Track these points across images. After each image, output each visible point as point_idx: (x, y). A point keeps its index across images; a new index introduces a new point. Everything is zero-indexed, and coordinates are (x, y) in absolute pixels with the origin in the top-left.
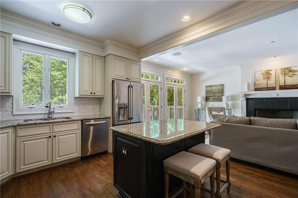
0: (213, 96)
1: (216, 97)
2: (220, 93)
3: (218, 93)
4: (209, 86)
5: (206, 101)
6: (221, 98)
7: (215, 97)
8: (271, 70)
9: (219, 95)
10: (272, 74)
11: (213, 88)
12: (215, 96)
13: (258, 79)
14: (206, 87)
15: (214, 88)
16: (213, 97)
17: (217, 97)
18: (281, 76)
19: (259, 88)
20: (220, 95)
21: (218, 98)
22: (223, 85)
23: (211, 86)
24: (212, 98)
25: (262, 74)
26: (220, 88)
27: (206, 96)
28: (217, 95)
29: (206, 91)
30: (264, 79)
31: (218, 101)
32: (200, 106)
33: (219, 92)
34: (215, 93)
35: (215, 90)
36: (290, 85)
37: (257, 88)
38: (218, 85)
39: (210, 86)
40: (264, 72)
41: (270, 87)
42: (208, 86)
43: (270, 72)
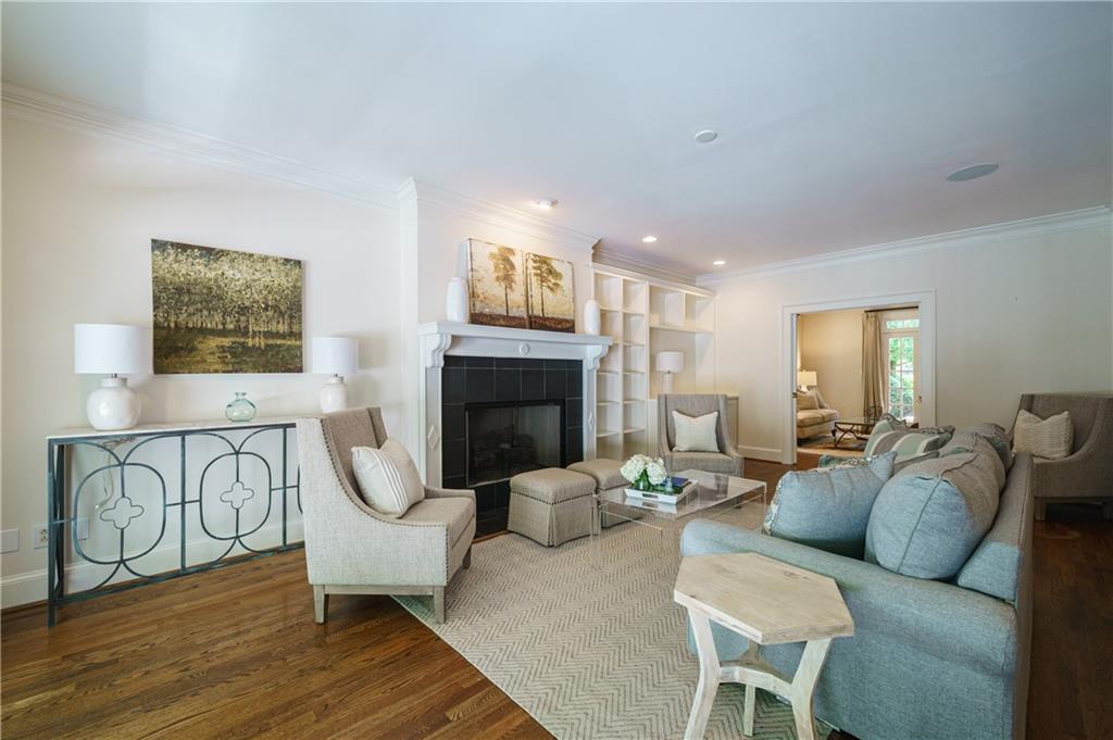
0: (224, 333)
1: (250, 343)
2: (282, 314)
3: (270, 313)
4: (192, 247)
5: (159, 369)
6: (289, 348)
7: (242, 340)
8: (511, 251)
9: (273, 327)
10: (516, 265)
11: (224, 266)
12: (245, 334)
13: (482, 272)
14: (159, 245)
15: (235, 276)
16: (227, 342)
17: (261, 342)
18: (534, 279)
19: (486, 315)
20: (282, 328)
21: (267, 345)
22: (298, 263)
23: (210, 253)
24: (222, 348)
25: (492, 256)
26: (281, 280)
27: (156, 326)
28: (263, 329)
29: (156, 280)
30: (498, 279)
31: (269, 367)
32: (107, 413)
33: (276, 308)
34: (243, 310)
35: (248, 287)
36: (553, 319)
37: (482, 315)
38: (265, 259)
39: (201, 248)
40: (496, 251)
41: (514, 318)
42: (184, 247)
43: (512, 258)
